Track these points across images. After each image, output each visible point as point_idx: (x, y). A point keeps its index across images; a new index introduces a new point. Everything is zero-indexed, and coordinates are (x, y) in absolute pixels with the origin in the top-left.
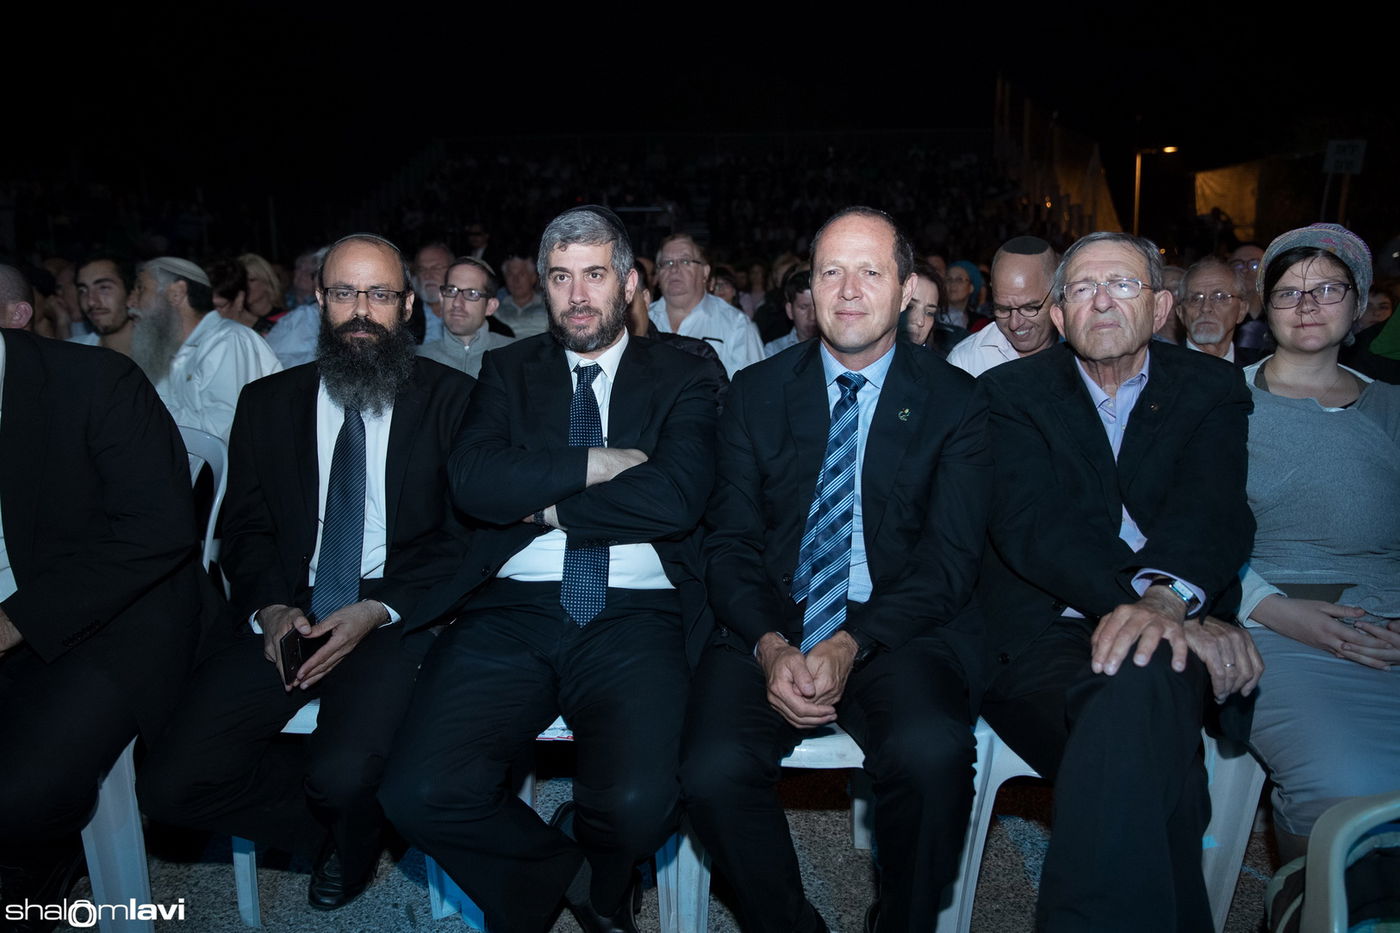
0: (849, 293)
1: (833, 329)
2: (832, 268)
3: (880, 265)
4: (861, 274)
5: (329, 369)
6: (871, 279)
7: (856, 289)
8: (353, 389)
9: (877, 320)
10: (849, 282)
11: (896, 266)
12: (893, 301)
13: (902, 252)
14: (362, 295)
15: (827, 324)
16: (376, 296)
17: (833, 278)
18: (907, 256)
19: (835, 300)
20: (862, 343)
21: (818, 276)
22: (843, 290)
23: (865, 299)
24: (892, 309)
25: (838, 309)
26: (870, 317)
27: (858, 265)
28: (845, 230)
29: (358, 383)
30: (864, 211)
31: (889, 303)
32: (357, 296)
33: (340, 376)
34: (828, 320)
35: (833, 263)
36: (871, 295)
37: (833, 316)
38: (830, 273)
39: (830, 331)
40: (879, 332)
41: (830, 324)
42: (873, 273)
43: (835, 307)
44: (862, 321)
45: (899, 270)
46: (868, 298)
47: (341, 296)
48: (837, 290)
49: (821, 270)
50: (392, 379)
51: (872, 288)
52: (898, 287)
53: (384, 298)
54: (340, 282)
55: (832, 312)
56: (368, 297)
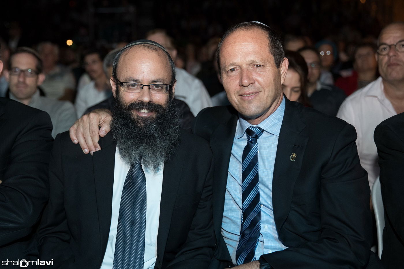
0: (246, 82)
1: (240, 106)
2: (232, 67)
3: (262, 60)
4: (251, 68)
5: (122, 137)
6: (258, 69)
7: (249, 78)
8: (138, 152)
9: (266, 95)
10: (245, 75)
11: (273, 57)
12: (275, 80)
13: (275, 48)
14: (146, 88)
15: (235, 103)
16: (154, 87)
17: (234, 73)
18: (279, 49)
19: (238, 88)
20: (260, 112)
21: (224, 73)
22: (241, 80)
23: (257, 84)
24: (275, 85)
25: (241, 93)
26: (261, 94)
27: (248, 63)
28: (235, 42)
29: (141, 148)
30: (245, 25)
31: (272, 82)
32: (142, 88)
33: (130, 142)
34: (236, 100)
35: (232, 64)
36: (260, 79)
37: (239, 98)
38: (232, 70)
39: (238, 107)
40: (269, 102)
41: (238, 103)
42: (259, 66)
43: (238, 92)
44: (258, 98)
45: (275, 59)
46: (259, 83)
47: (131, 87)
48: (238, 81)
49: (225, 70)
50: (166, 143)
51: (260, 75)
52: (276, 70)
53: (160, 88)
54: (131, 77)
55: (237, 95)
56: (149, 89)
